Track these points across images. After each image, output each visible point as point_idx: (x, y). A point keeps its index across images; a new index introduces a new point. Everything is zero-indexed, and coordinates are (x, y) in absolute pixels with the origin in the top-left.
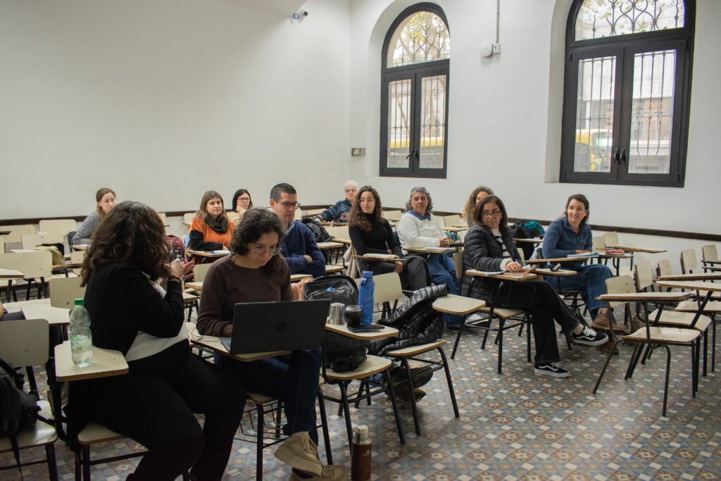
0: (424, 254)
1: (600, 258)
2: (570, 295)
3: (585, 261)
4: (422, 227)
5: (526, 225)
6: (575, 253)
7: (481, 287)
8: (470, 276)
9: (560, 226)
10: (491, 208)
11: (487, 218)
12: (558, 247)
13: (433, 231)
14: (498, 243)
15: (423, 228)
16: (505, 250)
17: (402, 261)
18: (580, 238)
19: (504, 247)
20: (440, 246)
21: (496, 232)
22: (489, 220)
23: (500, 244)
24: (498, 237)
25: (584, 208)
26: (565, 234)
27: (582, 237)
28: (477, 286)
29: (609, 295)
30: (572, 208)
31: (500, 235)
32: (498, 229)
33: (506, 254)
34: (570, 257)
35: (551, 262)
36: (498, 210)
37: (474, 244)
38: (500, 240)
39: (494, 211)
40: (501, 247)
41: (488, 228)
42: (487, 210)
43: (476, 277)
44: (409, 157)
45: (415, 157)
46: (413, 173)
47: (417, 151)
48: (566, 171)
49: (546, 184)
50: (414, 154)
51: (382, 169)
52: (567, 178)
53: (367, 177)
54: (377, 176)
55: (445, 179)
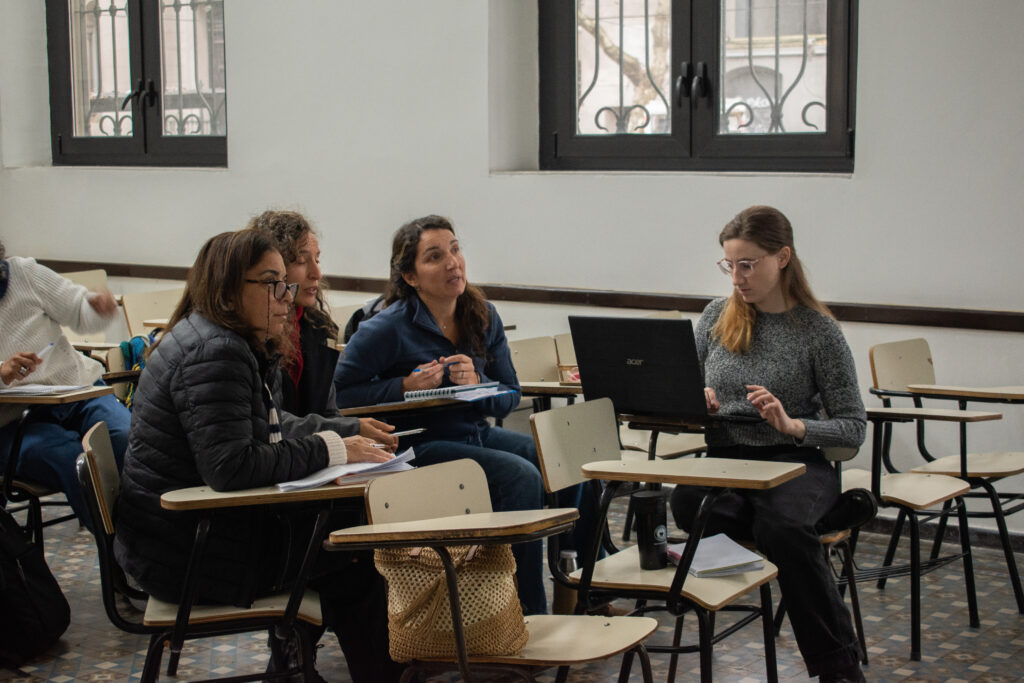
30: (436, 256)
44: (130, 102)
45: (148, 103)
46: (146, 152)
47: (152, 85)
48: (556, 135)
49: (493, 175)
50: (144, 93)
51: (60, 141)
52: (559, 155)
53: (8, 168)
54: (43, 165)
55: (224, 169)
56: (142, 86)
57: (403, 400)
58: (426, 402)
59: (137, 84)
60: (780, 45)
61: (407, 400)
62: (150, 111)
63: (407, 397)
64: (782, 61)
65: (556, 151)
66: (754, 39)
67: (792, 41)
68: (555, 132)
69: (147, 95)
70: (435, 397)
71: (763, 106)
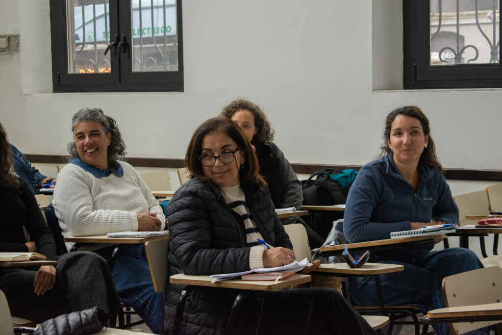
0: (104, 248)
1: (464, 236)
2: (405, 315)
3: (430, 242)
4: (100, 191)
5: (335, 177)
6: (409, 228)
7: (201, 311)
8: (177, 288)
9: (377, 175)
10: (218, 145)
11: (212, 165)
12: (375, 218)
13: (126, 198)
14: (236, 215)
15: (102, 194)
16: (251, 231)
17: (55, 265)
18: (421, 195)
19: (249, 224)
20: (139, 230)
21: (233, 194)
22: (215, 169)
23: (241, 219)
24: (237, 203)
25: (421, 130)
26: (387, 189)
27: (425, 191)
28: (192, 309)
29: (451, 309)
30: (399, 133)
31: (243, 199)
32: (237, 187)
33: (255, 237)
34: (397, 237)
35: (350, 250)
36: (233, 146)
37: (182, 220)
38: (242, 210)
39: (224, 150)
40: (243, 225)
41: (213, 187)
42: (209, 150)
43: (191, 288)
44: (109, 50)
45: (122, 50)
46: (120, 82)
47: (125, 38)
48: (416, 66)
49: (375, 93)
50: (120, 43)
51: (59, 76)
52: (418, 78)
53: (25, 95)
54: (47, 93)
55: (182, 93)
56: (118, 39)
57: (390, 238)
58: (406, 239)
59: (115, 38)
60: (460, 17)
61: (392, 238)
62: (124, 56)
63: (392, 235)
64: (461, 28)
65: (416, 76)
66: (443, 14)
67: (469, 15)
68: (415, 64)
69: (122, 45)
70: (410, 236)
71: (451, 57)
